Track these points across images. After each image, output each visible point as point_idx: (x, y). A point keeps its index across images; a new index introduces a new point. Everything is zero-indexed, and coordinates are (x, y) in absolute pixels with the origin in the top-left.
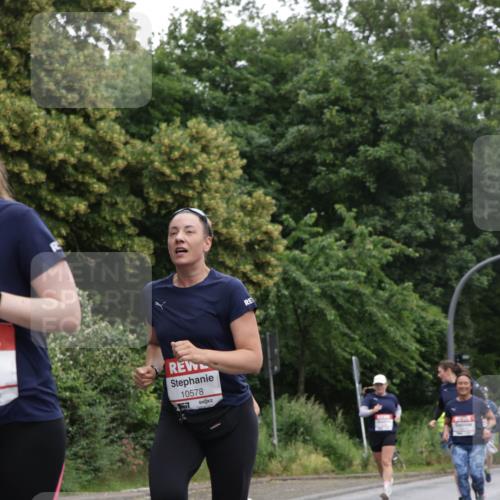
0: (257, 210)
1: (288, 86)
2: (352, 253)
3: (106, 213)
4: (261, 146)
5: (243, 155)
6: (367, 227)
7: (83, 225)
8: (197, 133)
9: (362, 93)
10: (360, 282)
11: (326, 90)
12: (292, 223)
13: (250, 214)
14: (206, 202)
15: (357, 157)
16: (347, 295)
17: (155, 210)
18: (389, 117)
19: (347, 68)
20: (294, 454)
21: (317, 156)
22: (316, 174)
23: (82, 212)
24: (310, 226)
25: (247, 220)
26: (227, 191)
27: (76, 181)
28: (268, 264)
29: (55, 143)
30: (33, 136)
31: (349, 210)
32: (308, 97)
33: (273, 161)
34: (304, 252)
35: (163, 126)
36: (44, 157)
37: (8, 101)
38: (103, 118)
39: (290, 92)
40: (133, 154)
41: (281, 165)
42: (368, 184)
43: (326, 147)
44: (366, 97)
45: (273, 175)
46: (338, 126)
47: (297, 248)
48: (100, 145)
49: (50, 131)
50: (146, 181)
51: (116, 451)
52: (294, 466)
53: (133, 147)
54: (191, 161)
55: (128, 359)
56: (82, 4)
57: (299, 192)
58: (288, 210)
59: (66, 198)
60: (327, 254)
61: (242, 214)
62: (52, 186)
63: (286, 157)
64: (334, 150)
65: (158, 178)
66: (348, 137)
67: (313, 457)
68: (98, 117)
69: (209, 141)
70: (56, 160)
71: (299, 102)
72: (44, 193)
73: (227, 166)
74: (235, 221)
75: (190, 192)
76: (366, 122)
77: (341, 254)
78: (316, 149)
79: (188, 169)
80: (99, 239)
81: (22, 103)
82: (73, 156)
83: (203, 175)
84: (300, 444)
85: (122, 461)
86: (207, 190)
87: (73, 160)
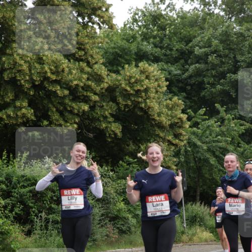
0: (175, 107)
1: (190, 45)
2: (224, 129)
3: (98, 110)
4: (176, 75)
5: (167, 80)
6: (231, 115)
7: (86, 117)
8: (143, 69)
9: (228, 47)
10: (228, 144)
11: (210, 46)
12: (193, 114)
13: (171, 109)
14: (149, 104)
15: (226, 79)
16: (221, 150)
17: (123, 109)
18: (243, 58)
19: (220, 35)
20: (195, 232)
21: (205, 79)
22: (205, 89)
23: (86, 110)
24: (202, 115)
25: (169, 113)
26: (159, 98)
27: (83, 95)
28: (181, 134)
29: (72, 76)
30: (62, 73)
31: (222, 107)
32: (200, 50)
33: (182, 83)
34: (198, 128)
35: (126, 66)
36: (67, 83)
37: (49, 55)
38: (96, 63)
39: (191, 47)
40: (111, 80)
41: (187, 84)
42: (231, 93)
43: (210, 75)
44: (230, 49)
45: (182, 89)
46: (216, 64)
47: (195, 127)
48: (95, 77)
49: (70, 70)
50: (118, 94)
51: (104, 231)
52: (195, 238)
53: (112, 77)
54: (140, 83)
55: (110, 184)
56: (86, 6)
57: (196, 99)
58: (190, 107)
59: (78, 103)
60: (210, 129)
61: (167, 110)
62: (71, 97)
63: (189, 81)
64: (214, 76)
65: (124, 92)
66: (221, 69)
67: (205, 233)
68: (94, 62)
69: (150, 73)
70: (73, 85)
71: (196, 53)
72: (67, 101)
73: (159, 86)
74: (163, 114)
75: (140, 99)
76: (231, 61)
77: (218, 129)
78: (205, 76)
79: (139, 87)
80: (95, 124)
81: (56, 56)
82: (82, 82)
83: (147, 90)
84: (198, 227)
85: (107, 236)
86: (149, 98)
87: (82, 84)
